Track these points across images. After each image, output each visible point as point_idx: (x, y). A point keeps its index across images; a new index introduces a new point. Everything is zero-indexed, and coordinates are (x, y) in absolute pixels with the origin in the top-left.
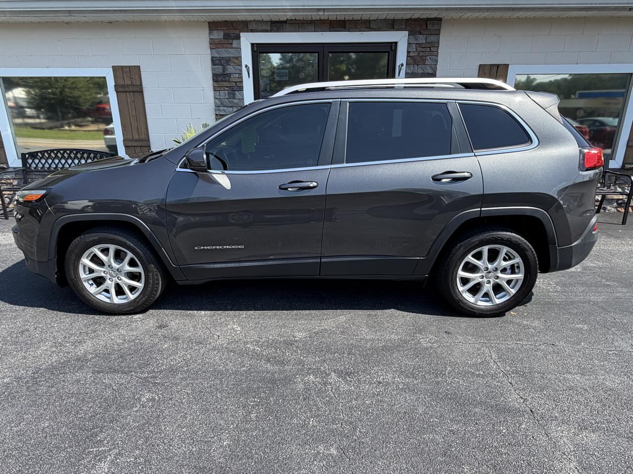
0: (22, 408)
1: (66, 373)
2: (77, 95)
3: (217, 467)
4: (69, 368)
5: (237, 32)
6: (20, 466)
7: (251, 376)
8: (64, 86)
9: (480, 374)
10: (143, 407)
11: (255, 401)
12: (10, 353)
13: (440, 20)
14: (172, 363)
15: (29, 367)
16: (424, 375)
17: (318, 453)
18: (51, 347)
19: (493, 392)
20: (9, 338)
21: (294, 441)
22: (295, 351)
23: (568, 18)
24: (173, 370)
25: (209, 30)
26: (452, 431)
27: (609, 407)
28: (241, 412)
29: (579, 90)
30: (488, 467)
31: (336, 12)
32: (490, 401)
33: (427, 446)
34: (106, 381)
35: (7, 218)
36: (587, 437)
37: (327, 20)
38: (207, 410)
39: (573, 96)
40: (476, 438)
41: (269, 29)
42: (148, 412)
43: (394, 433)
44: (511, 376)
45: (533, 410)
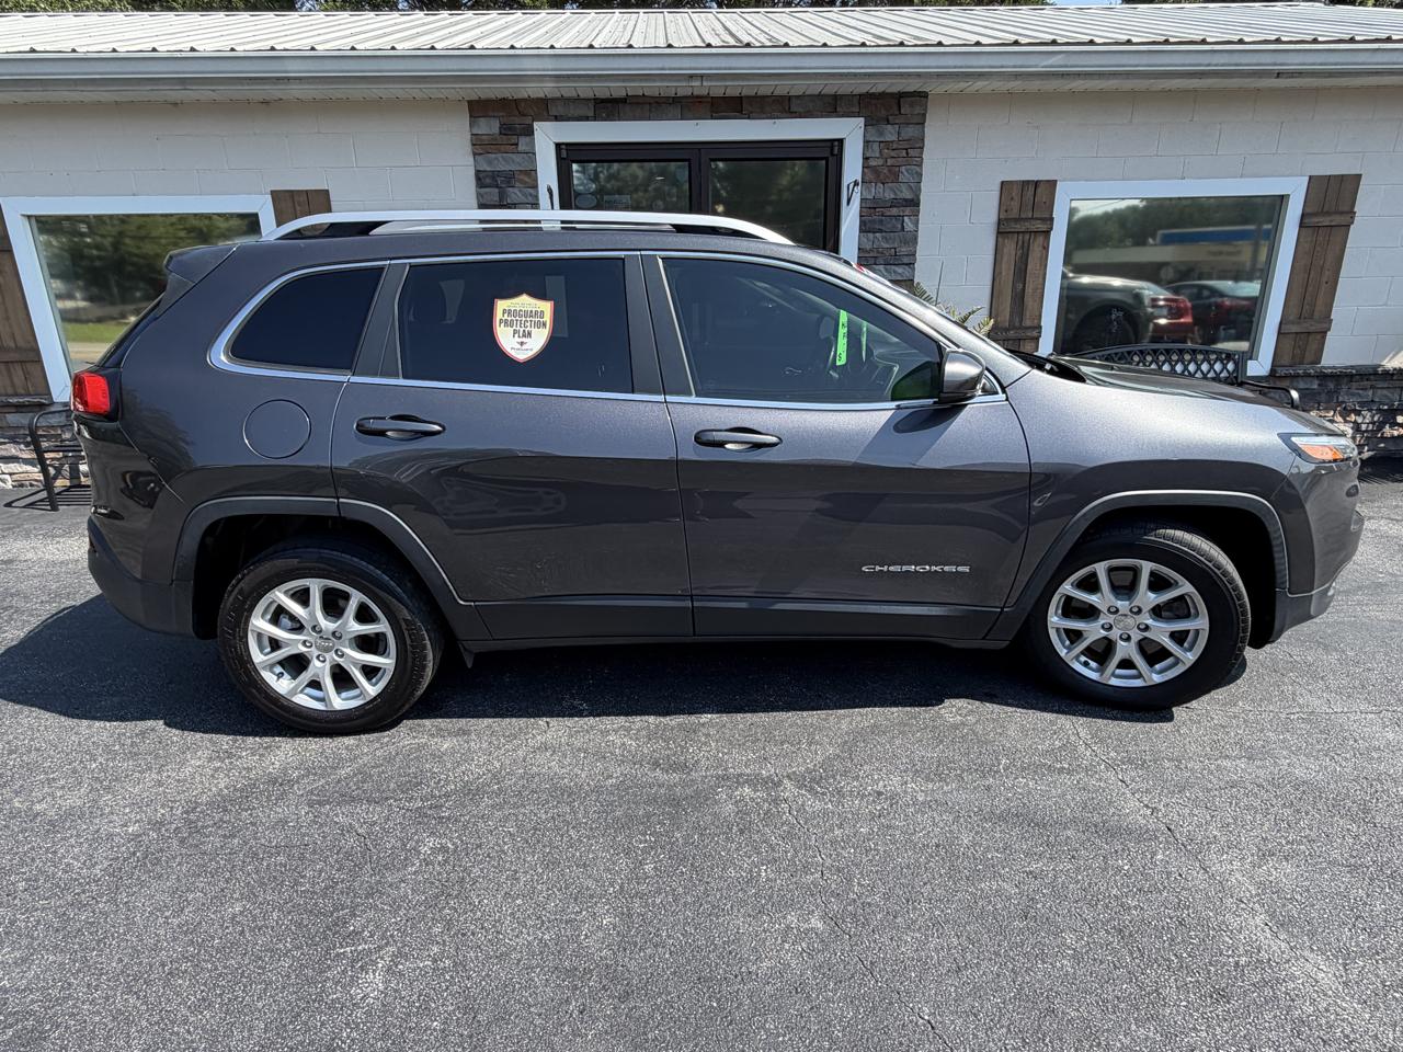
0: (178, 880)
1: (254, 808)
2: (151, 253)
3: (598, 966)
4: (257, 798)
5: (528, 120)
6: (202, 992)
7: (628, 793)
8: (121, 234)
9: (1063, 768)
10: (427, 865)
11: (646, 841)
12: (127, 776)
13: (924, 95)
14: (466, 778)
15: (175, 801)
16: (960, 776)
17: (788, 927)
18: (210, 759)
19: (1093, 798)
20: (117, 747)
21: (739, 910)
22: (705, 744)
23: (1163, 91)
24: (471, 792)
25: (471, 116)
26: (1031, 872)
27: (1307, 814)
28: (623, 862)
29: (1161, 228)
30: (1107, 932)
31: (725, 80)
32: (1090, 815)
33: (990, 902)
34: (340, 819)
35: (54, 508)
36: (1276, 869)
37: (706, 97)
38: (556, 863)
39: (1151, 241)
40: (1077, 882)
41: (591, 114)
42: (439, 874)
43: (925, 884)
44: (1122, 769)
45: (1172, 827)
